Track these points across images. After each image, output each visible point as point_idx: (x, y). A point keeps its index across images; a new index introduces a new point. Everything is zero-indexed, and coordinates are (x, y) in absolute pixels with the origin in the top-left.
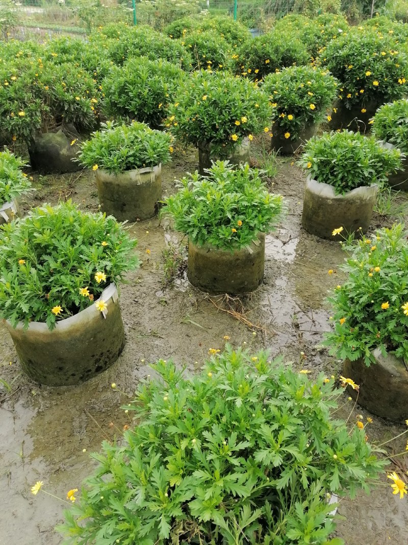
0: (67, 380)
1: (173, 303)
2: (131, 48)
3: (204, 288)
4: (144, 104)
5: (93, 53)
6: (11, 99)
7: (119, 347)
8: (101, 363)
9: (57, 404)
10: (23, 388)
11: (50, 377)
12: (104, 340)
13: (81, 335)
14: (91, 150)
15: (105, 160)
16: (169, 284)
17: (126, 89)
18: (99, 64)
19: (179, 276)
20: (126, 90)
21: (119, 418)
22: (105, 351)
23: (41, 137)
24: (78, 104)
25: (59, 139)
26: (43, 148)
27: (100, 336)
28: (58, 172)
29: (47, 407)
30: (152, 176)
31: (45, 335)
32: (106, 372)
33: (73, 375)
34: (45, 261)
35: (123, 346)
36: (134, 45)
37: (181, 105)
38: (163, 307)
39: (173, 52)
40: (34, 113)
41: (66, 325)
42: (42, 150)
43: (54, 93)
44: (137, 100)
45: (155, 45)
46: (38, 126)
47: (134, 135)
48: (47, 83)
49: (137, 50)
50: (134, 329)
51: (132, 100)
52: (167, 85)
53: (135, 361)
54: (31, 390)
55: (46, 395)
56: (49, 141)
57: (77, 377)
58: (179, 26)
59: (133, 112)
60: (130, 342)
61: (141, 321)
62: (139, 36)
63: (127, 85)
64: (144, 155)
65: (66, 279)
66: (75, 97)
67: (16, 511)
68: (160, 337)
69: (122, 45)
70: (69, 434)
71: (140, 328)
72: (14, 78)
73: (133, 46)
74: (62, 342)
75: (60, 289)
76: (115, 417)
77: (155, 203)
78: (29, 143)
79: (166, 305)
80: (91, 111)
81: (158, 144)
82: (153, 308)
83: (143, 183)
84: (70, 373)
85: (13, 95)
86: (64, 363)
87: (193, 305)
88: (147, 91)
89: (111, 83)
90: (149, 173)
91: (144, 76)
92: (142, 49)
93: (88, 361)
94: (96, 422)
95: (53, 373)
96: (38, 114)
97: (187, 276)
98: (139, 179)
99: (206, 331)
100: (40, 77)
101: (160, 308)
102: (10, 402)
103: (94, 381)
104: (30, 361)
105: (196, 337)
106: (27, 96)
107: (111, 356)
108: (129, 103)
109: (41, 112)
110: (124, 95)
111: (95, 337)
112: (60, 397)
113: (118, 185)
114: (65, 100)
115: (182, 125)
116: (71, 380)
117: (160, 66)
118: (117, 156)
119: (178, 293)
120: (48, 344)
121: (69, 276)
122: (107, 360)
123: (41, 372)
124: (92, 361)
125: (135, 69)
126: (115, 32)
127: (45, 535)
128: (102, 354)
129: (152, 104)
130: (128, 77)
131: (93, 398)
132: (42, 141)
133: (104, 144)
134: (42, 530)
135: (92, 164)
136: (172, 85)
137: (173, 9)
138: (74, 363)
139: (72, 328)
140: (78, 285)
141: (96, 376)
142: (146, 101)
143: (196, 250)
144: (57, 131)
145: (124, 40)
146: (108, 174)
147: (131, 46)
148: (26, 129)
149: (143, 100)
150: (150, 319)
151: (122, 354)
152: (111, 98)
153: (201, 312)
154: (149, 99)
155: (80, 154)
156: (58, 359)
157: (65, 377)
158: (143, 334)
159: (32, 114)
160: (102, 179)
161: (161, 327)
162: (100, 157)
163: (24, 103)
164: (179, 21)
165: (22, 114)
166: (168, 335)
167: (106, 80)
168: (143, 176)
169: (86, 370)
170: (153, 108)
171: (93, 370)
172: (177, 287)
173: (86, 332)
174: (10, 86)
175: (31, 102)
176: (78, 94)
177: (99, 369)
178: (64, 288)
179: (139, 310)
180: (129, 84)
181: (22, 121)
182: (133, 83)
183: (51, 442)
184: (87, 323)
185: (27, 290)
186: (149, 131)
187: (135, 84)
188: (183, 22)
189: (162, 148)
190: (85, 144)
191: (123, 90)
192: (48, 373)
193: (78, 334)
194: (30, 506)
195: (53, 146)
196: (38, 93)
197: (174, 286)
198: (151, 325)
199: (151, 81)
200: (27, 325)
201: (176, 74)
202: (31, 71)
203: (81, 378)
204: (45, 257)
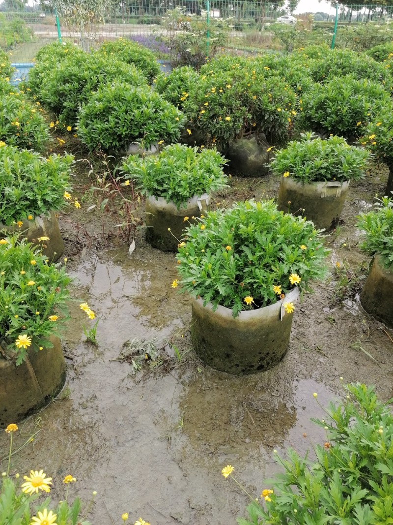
0: (230, 368)
1: (341, 323)
2: (334, 68)
3: (381, 318)
4: (341, 121)
5: (297, 70)
6: (221, 105)
7: (283, 352)
8: (264, 363)
9: (217, 388)
10: (190, 362)
11: (217, 360)
12: (274, 341)
13: (257, 330)
14: (284, 158)
15: (297, 168)
16: (338, 303)
17: (325, 105)
18: (300, 81)
19: (350, 297)
20: (326, 107)
21: (274, 424)
22: (271, 352)
23: (236, 142)
24: (277, 115)
25: (251, 145)
26: (234, 151)
27: (271, 336)
28: (241, 175)
29: (209, 387)
30: (339, 191)
31: (225, 320)
32: (267, 372)
33: (237, 365)
34: (242, 251)
35: (286, 352)
36: (338, 65)
37: (384, 125)
38: (330, 325)
39: (376, 74)
40: (237, 119)
41: (247, 316)
42: (233, 154)
43: (259, 103)
44: (334, 116)
45: (359, 66)
46: (238, 132)
47: (331, 148)
48: (256, 93)
49: (340, 70)
50: (298, 339)
51: (329, 116)
52: (369, 105)
53: (295, 371)
54: (196, 366)
55: (209, 375)
56: (242, 147)
57: (240, 369)
58: (379, 51)
59: (327, 128)
60: (292, 351)
61: (306, 332)
62: (345, 57)
63: (327, 101)
64: (338, 168)
65: (260, 273)
66: (276, 108)
67: (171, 477)
68: (324, 355)
69: (326, 64)
70: (226, 421)
71: (304, 340)
72: (229, 86)
73: (336, 66)
74: (238, 331)
75: (252, 281)
76: (271, 421)
77: (334, 219)
78: (225, 146)
79: (334, 324)
80: (287, 123)
81: (354, 160)
82: (320, 323)
83: (327, 196)
84: (235, 362)
85: (224, 101)
86: (233, 351)
87: (364, 332)
88: (346, 108)
89: (309, 99)
90: (337, 187)
91: (346, 93)
92: (344, 69)
93: (254, 356)
94: (252, 419)
95: (221, 357)
96: (241, 120)
97: (360, 300)
98: (324, 192)
99: (378, 365)
100: (251, 87)
101: (327, 325)
102: (178, 371)
103: (254, 377)
104: (204, 340)
105: (365, 368)
106: (236, 103)
107: (274, 358)
108: (324, 118)
109: (244, 118)
110: (321, 111)
111: (267, 336)
112: (221, 381)
113: (302, 195)
114: (268, 110)
115: (381, 145)
116: (234, 369)
117: (365, 86)
118: (309, 167)
119: (348, 315)
120: (226, 329)
121: (263, 271)
122: (270, 361)
123: (209, 353)
124: (258, 358)
125: (338, 87)
126: (316, 53)
127: (194, 512)
128: (268, 354)
129: (349, 122)
130: (330, 94)
131: (251, 394)
132: (236, 146)
133: (300, 154)
134: (192, 505)
135: (283, 171)
136: (374, 105)
137: (374, 35)
138: (241, 354)
139: (251, 320)
140: (269, 281)
141: (256, 373)
142: (342, 118)
143: (383, 275)
144: (250, 138)
145: (328, 60)
146: (296, 182)
147: (334, 66)
148: (227, 133)
149: (340, 117)
150: (315, 333)
151: (284, 360)
152: (307, 112)
153: (372, 342)
154: (347, 116)
155: (273, 160)
156: (229, 346)
157: (229, 365)
158: (307, 347)
159: (236, 120)
160: (287, 187)
161: (326, 345)
162: (293, 165)
163: (231, 110)
164: (380, 47)
165: (228, 119)
166: (333, 355)
167: (305, 95)
168: (328, 189)
169: (250, 365)
170: (348, 126)
171: (256, 367)
172: (348, 309)
173: (262, 328)
174: (223, 93)
175: (237, 109)
176: (280, 105)
177: (261, 368)
178: (257, 281)
179: (305, 321)
180: (329, 100)
181: (226, 126)
182: (334, 100)
183: (209, 422)
184: (265, 320)
185: (225, 275)
186: (346, 146)
187: (335, 101)
188: (385, 48)
189: (358, 164)
190: (280, 152)
191: (321, 106)
192: (216, 356)
193: (254, 328)
194: (184, 478)
195: (244, 151)
196: (246, 102)
197: (344, 306)
198: (316, 340)
199: (353, 99)
200: (215, 307)
201: (380, 95)
202: (245, 81)
203: (243, 371)
204: (243, 248)
